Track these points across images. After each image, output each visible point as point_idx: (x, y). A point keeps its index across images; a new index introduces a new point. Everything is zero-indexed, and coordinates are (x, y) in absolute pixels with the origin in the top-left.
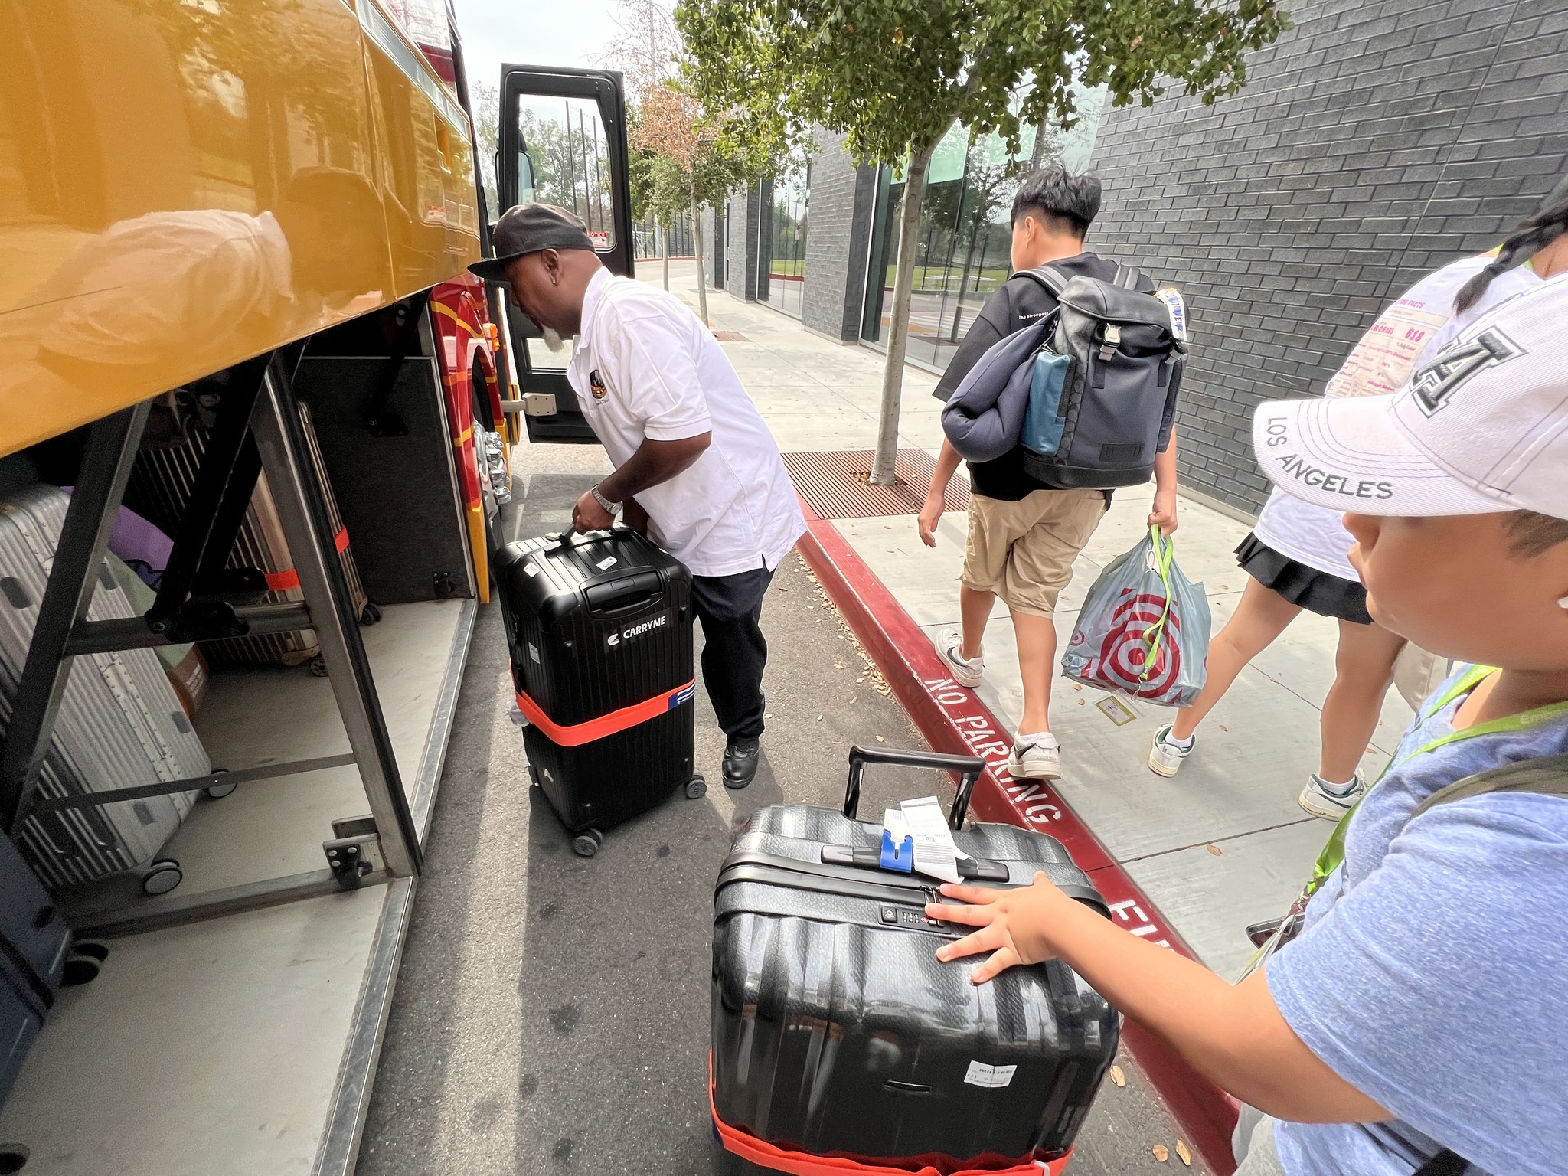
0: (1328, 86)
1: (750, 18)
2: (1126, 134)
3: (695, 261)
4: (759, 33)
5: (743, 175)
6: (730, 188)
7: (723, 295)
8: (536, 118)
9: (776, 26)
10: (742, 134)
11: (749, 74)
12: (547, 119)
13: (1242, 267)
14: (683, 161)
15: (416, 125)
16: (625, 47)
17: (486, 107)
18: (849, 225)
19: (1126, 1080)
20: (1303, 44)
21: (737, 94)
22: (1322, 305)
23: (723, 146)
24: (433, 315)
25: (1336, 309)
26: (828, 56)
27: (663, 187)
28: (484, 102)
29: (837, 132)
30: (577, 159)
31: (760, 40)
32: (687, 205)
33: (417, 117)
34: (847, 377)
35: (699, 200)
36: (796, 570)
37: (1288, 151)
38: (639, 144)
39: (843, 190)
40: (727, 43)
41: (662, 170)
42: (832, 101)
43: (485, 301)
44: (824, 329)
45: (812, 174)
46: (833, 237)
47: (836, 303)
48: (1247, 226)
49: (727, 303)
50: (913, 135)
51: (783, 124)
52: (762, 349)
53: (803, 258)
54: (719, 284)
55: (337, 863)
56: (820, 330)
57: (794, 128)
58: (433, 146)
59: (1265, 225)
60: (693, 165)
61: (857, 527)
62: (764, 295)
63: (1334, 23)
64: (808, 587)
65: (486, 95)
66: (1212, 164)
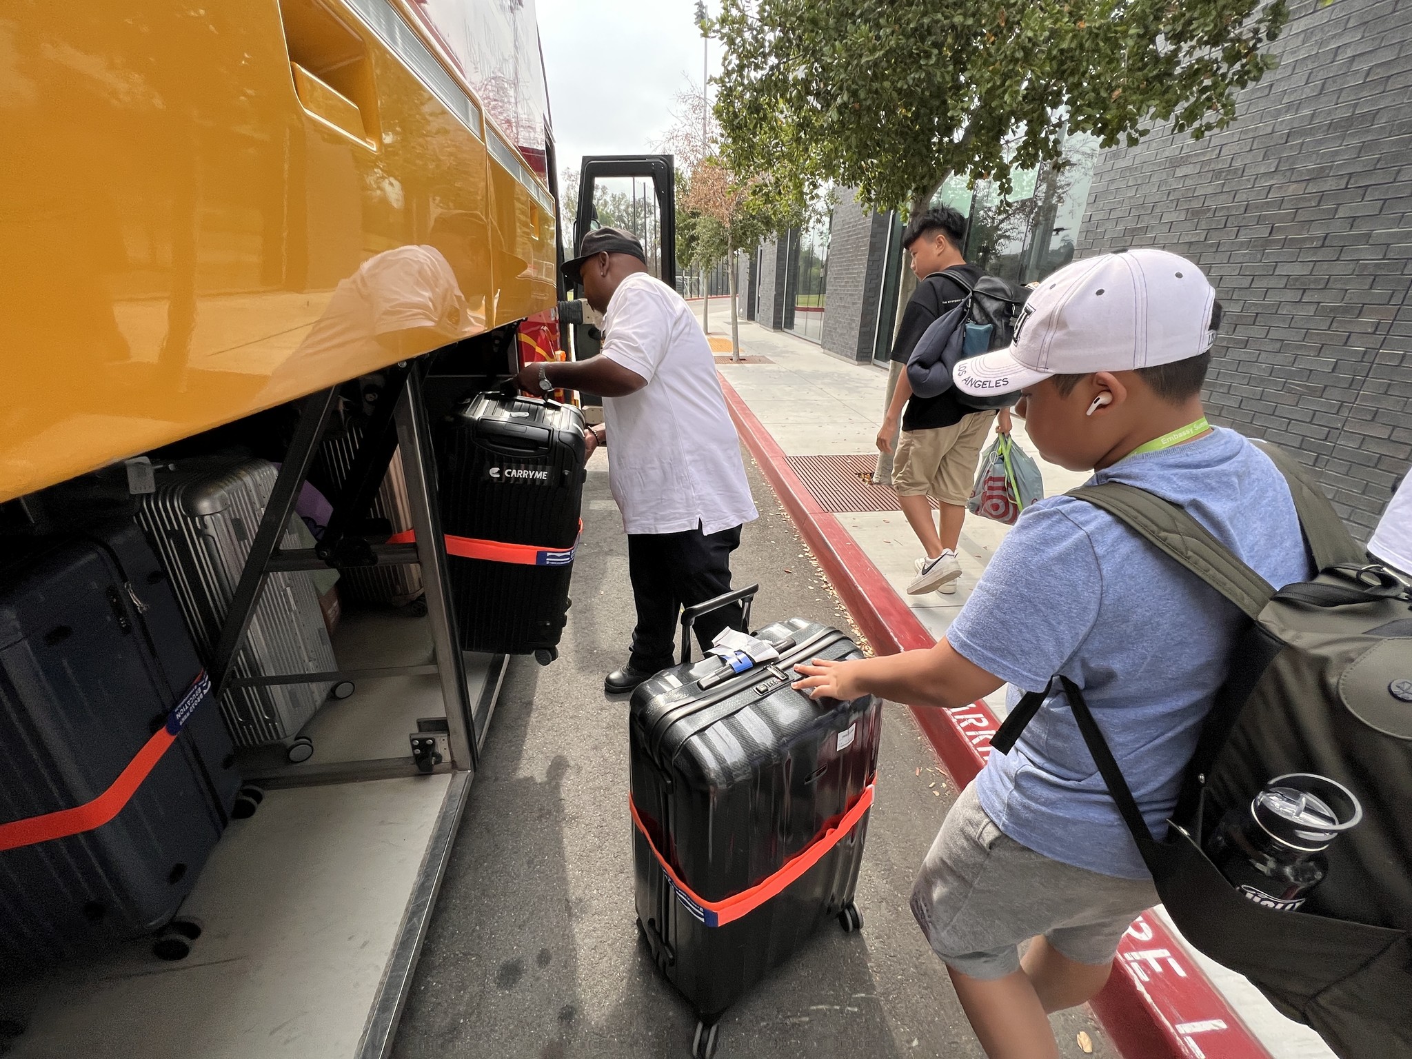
0: (1329, 113)
1: (775, 105)
2: (1124, 169)
3: (730, 299)
4: (784, 116)
5: (773, 226)
6: (761, 238)
7: (754, 326)
8: (610, 193)
9: (796, 110)
10: (767, 194)
11: (773, 148)
12: (618, 194)
13: (1246, 282)
14: (722, 219)
15: (518, 205)
16: (679, 134)
17: (568, 187)
18: (865, 262)
19: (1093, 1048)
20: (1299, 79)
21: (763, 164)
22: (1332, 314)
23: (751, 204)
24: (519, 343)
25: (1348, 317)
26: (836, 130)
27: (706, 240)
28: (571, 183)
29: (849, 187)
30: (640, 222)
31: (784, 121)
32: (726, 253)
33: (518, 200)
34: (859, 392)
35: (735, 248)
36: (801, 556)
37: (1288, 174)
38: (688, 207)
39: (860, 233)
40: (755, 127)
41: (705, 227)
42: (844, 163)
43: (558, 334)
44: (841, 352)
45: (833, 222)
46: (850, 273)
47: (852, 329)
48: (1248, 244)
49: (756, 333)
50: (914, 186)
51: (802, 184)
52: (784, 370)
53: (824, 293)
54: (751, 316)
55: (418, 751)
56: (838, 353)
57: (811, 187)
58: (529, 220)
59: (1266, 243)
60: (732, 222)
61: (857, 520)
62: (790, 324)
63: (1332, 56)
64: (812, 570)
65: (573, 178)
66: (1210, 190)
